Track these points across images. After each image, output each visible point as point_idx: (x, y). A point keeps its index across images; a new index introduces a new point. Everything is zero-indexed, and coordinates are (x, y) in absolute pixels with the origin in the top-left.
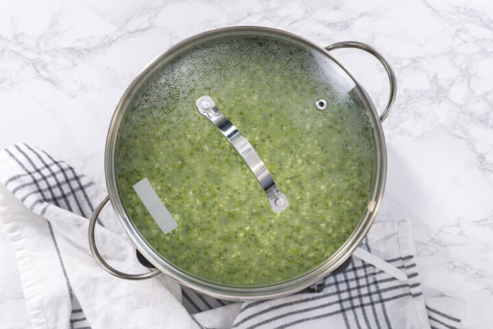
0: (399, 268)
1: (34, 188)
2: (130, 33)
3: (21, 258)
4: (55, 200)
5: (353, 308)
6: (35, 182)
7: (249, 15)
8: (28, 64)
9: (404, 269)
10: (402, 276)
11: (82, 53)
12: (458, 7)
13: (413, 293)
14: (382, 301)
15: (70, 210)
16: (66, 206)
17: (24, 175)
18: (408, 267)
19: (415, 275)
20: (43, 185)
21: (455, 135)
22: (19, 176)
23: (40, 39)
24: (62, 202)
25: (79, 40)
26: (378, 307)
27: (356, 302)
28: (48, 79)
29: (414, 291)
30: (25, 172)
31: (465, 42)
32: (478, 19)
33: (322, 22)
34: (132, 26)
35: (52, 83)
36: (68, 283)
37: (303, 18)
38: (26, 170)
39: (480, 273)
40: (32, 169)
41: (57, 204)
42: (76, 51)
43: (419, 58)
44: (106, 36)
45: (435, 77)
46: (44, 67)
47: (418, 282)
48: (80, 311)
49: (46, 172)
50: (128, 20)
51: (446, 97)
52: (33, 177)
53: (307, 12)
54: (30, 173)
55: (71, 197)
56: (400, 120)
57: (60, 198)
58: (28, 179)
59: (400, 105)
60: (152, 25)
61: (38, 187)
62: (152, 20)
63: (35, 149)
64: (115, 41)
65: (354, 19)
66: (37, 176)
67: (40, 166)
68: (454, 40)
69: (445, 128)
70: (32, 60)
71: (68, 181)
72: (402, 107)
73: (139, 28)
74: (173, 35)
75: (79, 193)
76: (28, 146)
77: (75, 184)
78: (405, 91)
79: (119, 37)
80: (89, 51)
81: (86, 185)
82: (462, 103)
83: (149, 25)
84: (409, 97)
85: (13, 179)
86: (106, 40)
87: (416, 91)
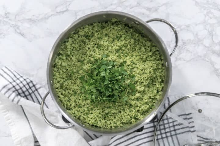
0: (184, 119)
2: (57, 13)
4: (26, 96)
5: (162, 138)
6: (14, 87)
7: (112, 5)
9: (187, 120)
10: (186, 123)
11: (35, 21)
13: (191, 131)
14: (176, 134)
15: (34, 102)
16: (31, 99)
18: (189, 119)
19: (192, 122)
20: (17, 87)
21: (205, 60)
22: (6, 86)
23: (16, 15)
24: (29, 97)
25: (34, 15)
26: (174, 137)
27: (164, 136)
28: (20, 33)
29: (192, 129)
30: (8, 83)
31: (211, 18)
32: (216, 7)
33: (145, 8)
34: (59, 10)
35: (22, 35)
36: (32, 131)
37: (136, 6)
38: (9, 81)
40: (11, 81)
41: (28, 99)
42: (32, 20)
43: (189, 25)
44: (46, 14)
45: (197, 35)
46: (18, 28)
48: (38, 142)
49: (18, 82)
50: (57, 7)
51: (202, 43)
52: (12, 85)
54: (11, 83)
55: (33, 95)
56: (180, 53)
57: (28, 95)
58: (11, 86)
59: (180, 47)
60: (67, 9)
61: (15, 89)
62: (68, 7)
63: (11, 70)
64: (50, 16)
65: (159, 6)
66: (14, 84)
67: (15, 79)
68: (206, 17)
69: (201, 57)
70: (13, 25)
71: (30, 88)
72: (181, 47)
73: (62, 10)
74: (77, 14)
75: (36, 92)
76: (8, 69)
77: (33, 89)
78: (182, 40)
79: (52, 15)
80: (38, 21)
81: (38, 88)
82: (209, 46)
83: (66, 9)
84: (184, 43)
85: (4, 87)
86: (46, 16)
87: (187, 40)
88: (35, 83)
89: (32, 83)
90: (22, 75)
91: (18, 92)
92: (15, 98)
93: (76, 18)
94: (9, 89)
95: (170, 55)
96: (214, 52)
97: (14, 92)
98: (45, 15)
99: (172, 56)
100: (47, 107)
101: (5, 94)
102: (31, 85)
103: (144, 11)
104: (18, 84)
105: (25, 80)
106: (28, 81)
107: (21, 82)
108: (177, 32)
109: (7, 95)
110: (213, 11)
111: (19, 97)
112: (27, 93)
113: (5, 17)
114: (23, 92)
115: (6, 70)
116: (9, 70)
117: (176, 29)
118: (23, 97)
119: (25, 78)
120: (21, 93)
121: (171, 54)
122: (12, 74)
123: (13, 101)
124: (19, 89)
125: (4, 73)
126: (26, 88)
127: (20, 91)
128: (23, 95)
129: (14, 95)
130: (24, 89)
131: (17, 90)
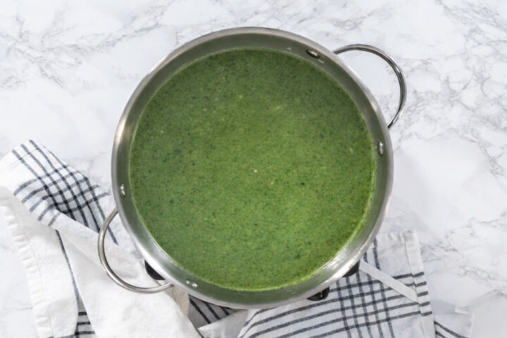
0: (408, 285)
1: (45, 193)
2: (136, 32)
3: (29, 267)
4: (69, 212)
6: (46, 187)
7: (256, 13)
8: (33, 63)
9: (414, 287)
10: (411, 294)
11: (86, 51)
12: (472, 5)
13: (422, 312)
14: (389, 319)
15: (86, 224)
16: (81, 219)
17: (35, 181)
18: (418, 285)
19: (425, 293)
20: (53, 190)
21: (466, 138)
22: (30, 183)
23: (43, 37)
24: (77, 213)
25: (82, 37)
28: (52, 77)
30: (35, 177)
31: (480, 44)
32: (490, 19)
33: (331, 21)
34: (138, 25)
35: (56, 81)
36: (76, 291)
37: (311, 17)
38: (36, 174)
39: (492, 276)
40: (41, 173)
41: (73, 218)
43: (429, 59)
44: (111, 35)
45: (447, 81)
46: (48, 66)
47: (428, 300)
49: (56, 177)
50: (134, 19)
51: (458, 101)
52: (43, 182)
53: (315, 10)
54: (40, 178)
55: (86, 210)
56: (409, 123)
57: (75, 210)
58: (38, 185)
59: (409, 107)
60: (157, 24)
61: (49, 192)
62: (158, 19)
63: (43, 149)
64: (120, 40)
65: (363, 18)
66: (47, 181)
67: (50, 170)
68: (468, 41)
69: (456, 131)
70: (36, 58)
71: (82, 193)
72: (412, 108)
73: (145, 26)
74: (179, 34)
75: (93, 204)
76: (36, 146)
77: (89, 196)
78: (415, 92)
79: (124, 36)
80: (93, 49)
81: (99, 196)
82: (475, 106)
83: (155, 23)
84: (419, 99)
85: (24, 186)
86: (111, 39)
87: (427, 93)
88: (93, 183)
89: (88, 183)
90: (65, 164)
91: (54, 200)
92: (45, 212)
93: (178, 43)
94: (35, 192)
95: (389, 127)
96: (486, 120)
97: (44, 198)
98: (109, 36)
99: (393, 128)
100: (115, 241)
101: (24, 201)
102: (84, 186)
103: (329, 27)
104: (55, 183)
105: (71, 174)
106: (79, 177)
107: (63, 179)
108: (404, 75)
109: (29, 204)
110: (483, 26)
111: (56, 212)
112: (73, 205)
113: (20, 40)
114: (66, 202)
115: (31, 148)
116: (38, 149)
117: (402, 68)
118: (65, 213)
119: (72, 170)
120: (60, 204)
121: (391, 124)
122: (44, 159)
123: (40, 218)
124: (56, 195)
125: (26, 153)
126: (72, 193)
127: (59, 199)
128: (64, 207)
129: (44, 205)
130: (68, 195)
131: (51, 196)
